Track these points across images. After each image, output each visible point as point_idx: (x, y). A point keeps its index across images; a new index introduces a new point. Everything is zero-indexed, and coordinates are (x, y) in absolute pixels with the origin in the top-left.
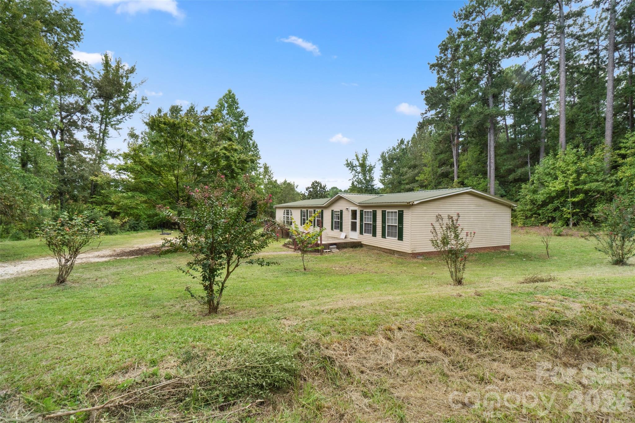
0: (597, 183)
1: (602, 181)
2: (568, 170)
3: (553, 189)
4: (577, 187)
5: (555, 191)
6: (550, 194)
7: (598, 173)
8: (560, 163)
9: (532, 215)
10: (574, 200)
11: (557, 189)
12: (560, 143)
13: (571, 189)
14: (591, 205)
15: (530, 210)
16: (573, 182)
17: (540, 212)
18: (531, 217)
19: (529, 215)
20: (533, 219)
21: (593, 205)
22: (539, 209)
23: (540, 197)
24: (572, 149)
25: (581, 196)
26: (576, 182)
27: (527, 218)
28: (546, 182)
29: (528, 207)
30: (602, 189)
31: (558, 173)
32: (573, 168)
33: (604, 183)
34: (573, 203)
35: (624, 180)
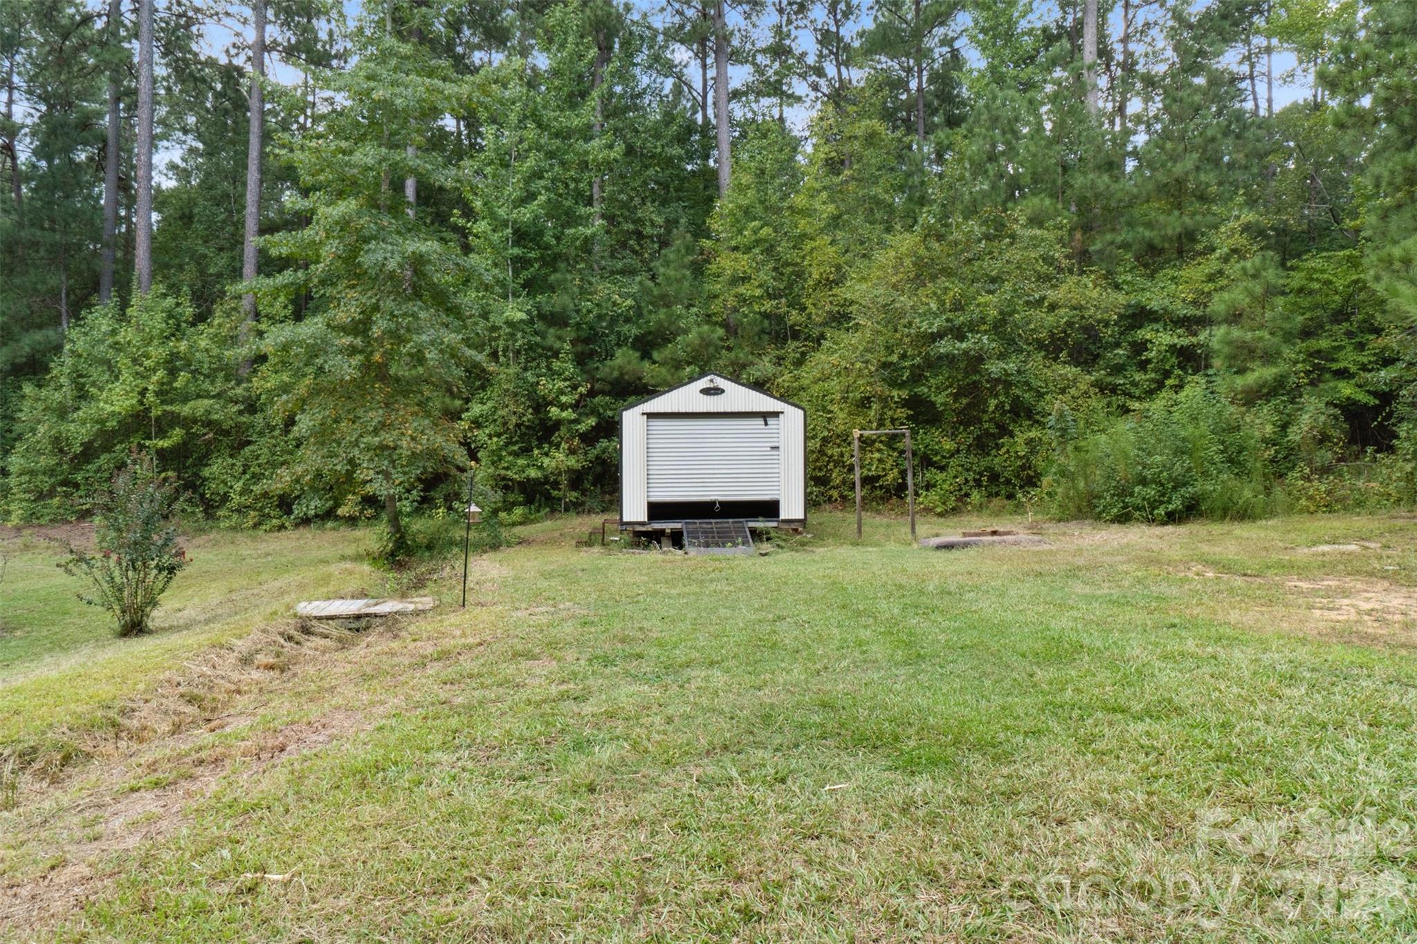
0: (207, 402)
1: (218, 396)
2: (148, 357)
3: (109, 408)
4: (168, 408)
5: (113, 414)
6: (102, 422)
7: (211, 376)
8: (127, 334)
9: (53, 488)
10: (161, 443)
11: (117, 409)
12: (136, 273)
13: (154, 413)
14: (200, 459)
15: (51, 472)
16: (157, 394)
17: (79, 477)
18: (52, 493)
19: (46, 487)
20: (56, 501)
21: (203, 460)
22: (76, 468)
23: (79, 431)
24: (165, 296)
25: (177, 435)
26: (164, 394)
27: (41, 496)
28: (93, 384)
29: (44, 461)
30: (216, 417)
31: (123, 361)
32: (158, 352)
33: (222, 402)
34: (161, 453)
35: (263, 397)
